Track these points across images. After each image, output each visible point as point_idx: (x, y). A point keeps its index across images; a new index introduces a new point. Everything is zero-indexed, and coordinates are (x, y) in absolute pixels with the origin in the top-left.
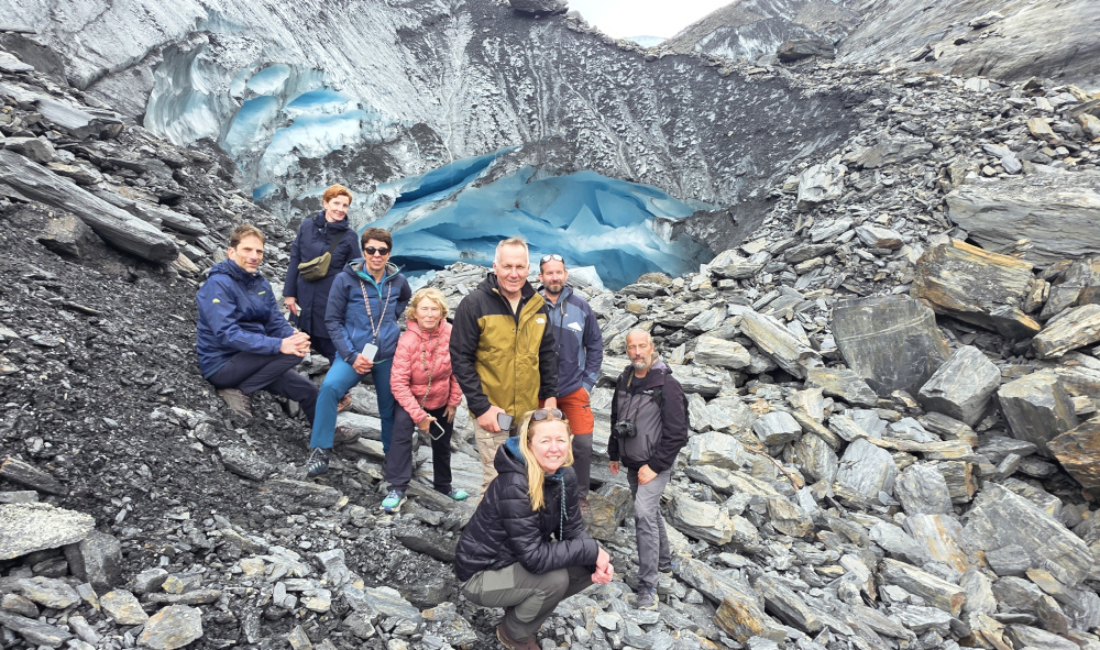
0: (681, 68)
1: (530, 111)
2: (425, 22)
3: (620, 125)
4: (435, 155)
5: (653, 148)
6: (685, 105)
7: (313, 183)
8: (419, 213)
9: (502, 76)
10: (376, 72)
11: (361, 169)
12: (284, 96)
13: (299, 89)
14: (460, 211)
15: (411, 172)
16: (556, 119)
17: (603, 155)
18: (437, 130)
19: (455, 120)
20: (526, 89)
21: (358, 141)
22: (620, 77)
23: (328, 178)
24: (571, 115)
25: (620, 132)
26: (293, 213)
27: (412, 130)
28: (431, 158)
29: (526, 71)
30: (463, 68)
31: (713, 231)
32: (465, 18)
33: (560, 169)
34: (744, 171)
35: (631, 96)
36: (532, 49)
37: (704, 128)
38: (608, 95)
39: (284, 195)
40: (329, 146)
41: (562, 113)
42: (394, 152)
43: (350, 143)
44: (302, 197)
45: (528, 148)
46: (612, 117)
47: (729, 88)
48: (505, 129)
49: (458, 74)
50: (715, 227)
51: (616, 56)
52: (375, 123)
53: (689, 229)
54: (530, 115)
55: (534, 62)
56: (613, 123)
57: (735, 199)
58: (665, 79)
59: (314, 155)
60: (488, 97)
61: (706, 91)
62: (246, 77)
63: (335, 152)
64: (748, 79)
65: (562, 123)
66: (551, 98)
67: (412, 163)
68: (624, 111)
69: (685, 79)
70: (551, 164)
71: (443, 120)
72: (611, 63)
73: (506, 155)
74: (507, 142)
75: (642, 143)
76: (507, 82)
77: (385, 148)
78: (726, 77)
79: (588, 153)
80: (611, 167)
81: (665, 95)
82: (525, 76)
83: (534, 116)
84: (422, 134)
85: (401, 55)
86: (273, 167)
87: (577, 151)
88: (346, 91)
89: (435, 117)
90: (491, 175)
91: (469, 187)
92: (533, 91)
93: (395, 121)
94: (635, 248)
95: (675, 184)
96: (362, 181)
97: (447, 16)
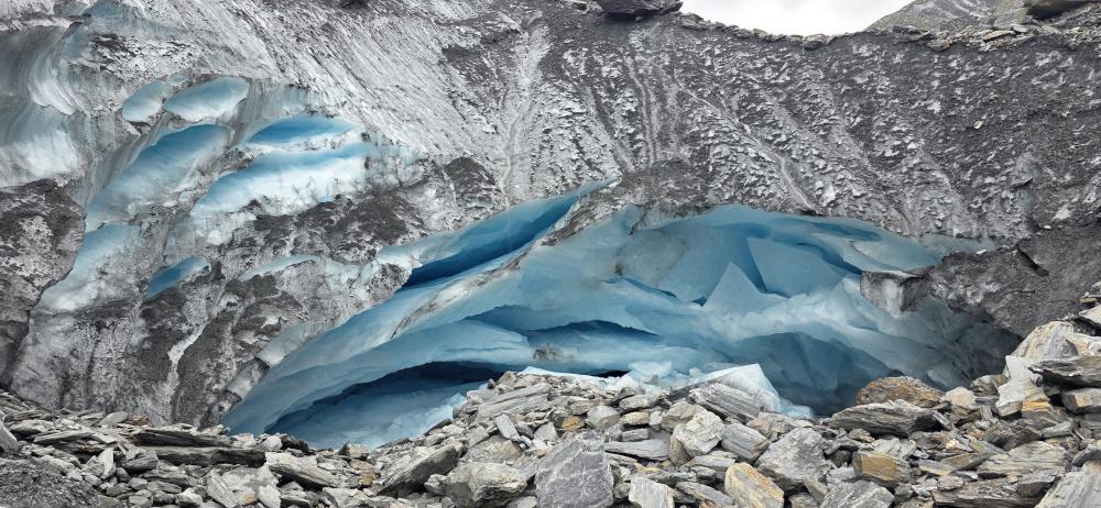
0: (864, 51)
1: (631, 131)
2: (484, 40)
3: (779, 135)
4: (481, 199)
5: (840, 161)
6: (881, 96)
7: (269, 252)
8: (456, 292)
9: (589, 90)
10: (401, 94)
11: (355, 226)
12: (238, 124)
13: (266, 115)
14: (529, 285)
15: (439, 228)
16: (673, 137)
17: (754, 179)
18: (487, 165)
19: (517, 150)
20: (626, 103)
21: (360, 187)
22: (768, 74)
23: (296, 243)
24: (697, 129)
25: (779, 144)
26: (223, 303)
27: (447, 168)
28: (474, 204)
29: (624, 82)
30: (533, 86)
31: (993, 288)
32: (540, 32)
33: (685, 206)
34: (1025, 179)
35: (790, 95)
36: (632, 55)
37: (925, 124)
38: (753, 97)
39: (216, 274)
40: (314, 197)
41: (681, 128)
42: (415, 200)
43: (347, 190)
44: (248, 275)
45: (628, 182)
46: (762, 126)
47: (954, 64)
48: (593, 157)
49: (526, 94)
50: (997, 280)
51: (758, 49)
52: (390, 161)
53: (940, 288)
54: (632, 136)
55: (636, 70)
56: (767, 133)
57: (1022, 227)
58: (841, 67)
59: (285, 211)
60: (567, 117)
61: (915, 74)
62: (165, 95)
63: (321, 205)
64: (987, 47)
65: (684, 141)
66: (663, 110)
67: (443, 213)
68: (782, 116)
69: (874, 63)
70: (668, 200)
71: (500, 152)
72: (752, 59)
73: (595, 193)
74: (596, 174)
75: (819, 156)
76: (597, 98)
77: (401, 195)
78: (943, 51)
79: (729, 179)
80: (772, 195)
81: (845, 88)
82: (623, 87)
83: (640, 137)
84: (464, 173)
85: (443, 77)
86: (208, 231)
87: (710, 178)
88: (344, 116)
89: (487, 149)
90: (572, 223)
91: (538, 246)
92: (635, 105)
93: (422, 156)
94: (826, 329)
95: (894, 213)
96: (353, 245)
97: (516, 32)
